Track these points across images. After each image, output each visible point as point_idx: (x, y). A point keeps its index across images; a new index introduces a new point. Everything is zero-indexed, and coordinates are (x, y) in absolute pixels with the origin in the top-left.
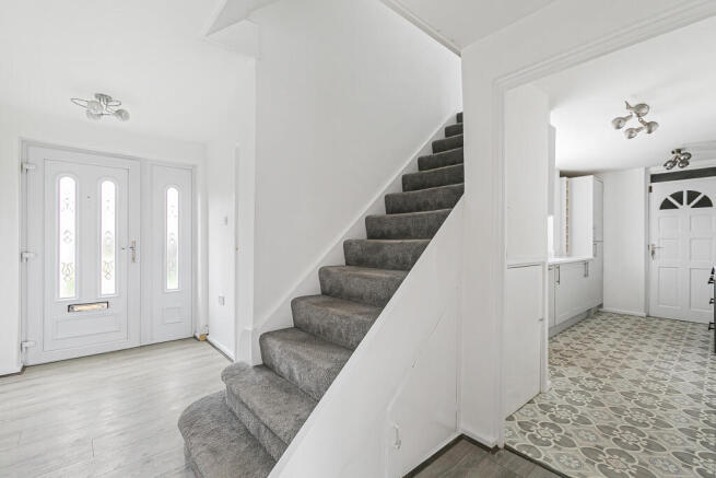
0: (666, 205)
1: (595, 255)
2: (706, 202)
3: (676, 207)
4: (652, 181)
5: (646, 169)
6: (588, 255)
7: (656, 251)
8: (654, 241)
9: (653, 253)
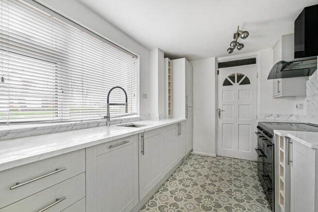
0: (226, 83)
1: (187, 117)
2: (246, 81)
3: (232, 85)
4: (219, 67)
5: (216, 58)
6: (183, 117)
7: (221, 112)
8: (220, 107)
9: (220, 114)
